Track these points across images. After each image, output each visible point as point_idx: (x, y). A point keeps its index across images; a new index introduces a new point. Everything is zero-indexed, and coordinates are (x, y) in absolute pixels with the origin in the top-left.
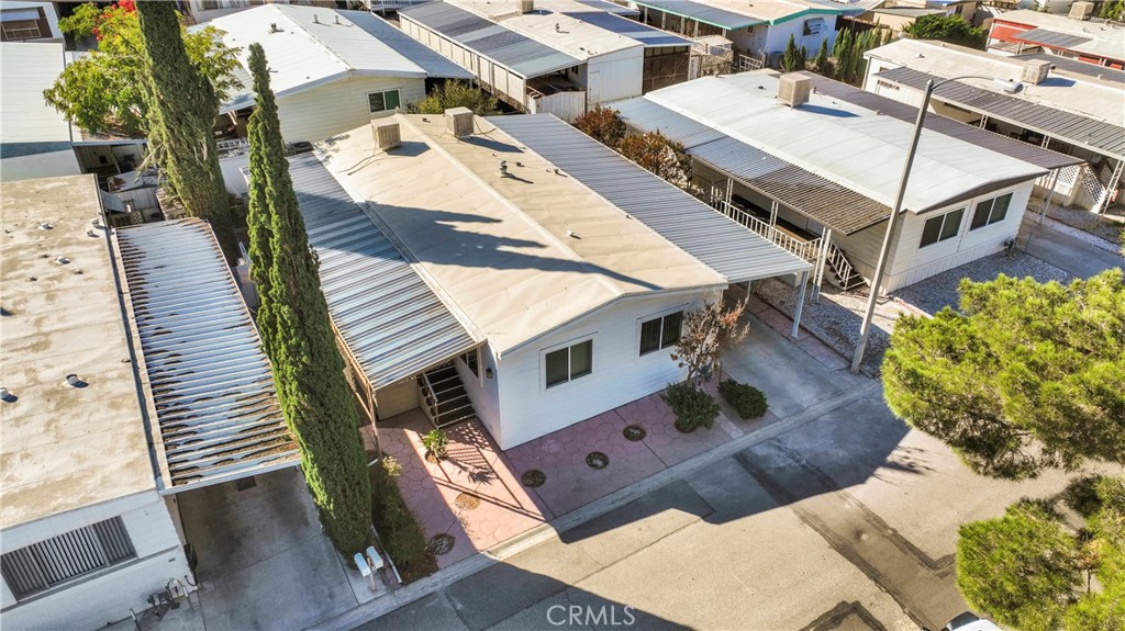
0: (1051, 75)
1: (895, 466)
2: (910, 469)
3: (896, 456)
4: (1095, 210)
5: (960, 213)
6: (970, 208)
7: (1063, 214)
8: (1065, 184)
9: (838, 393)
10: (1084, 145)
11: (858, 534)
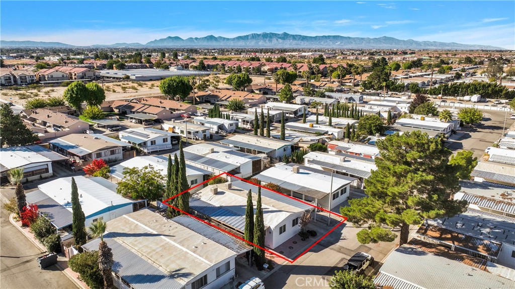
0: (346, 159)
1: (342, 239)
2: (345, 239)
3: (341, 238)
4: (362, 188)
5: (338, 192)
6: (340, 191)
7: (356, 190)
8: (355, 184)
9: (327, 230)
10: (356, 175)
11: (340, 250)
